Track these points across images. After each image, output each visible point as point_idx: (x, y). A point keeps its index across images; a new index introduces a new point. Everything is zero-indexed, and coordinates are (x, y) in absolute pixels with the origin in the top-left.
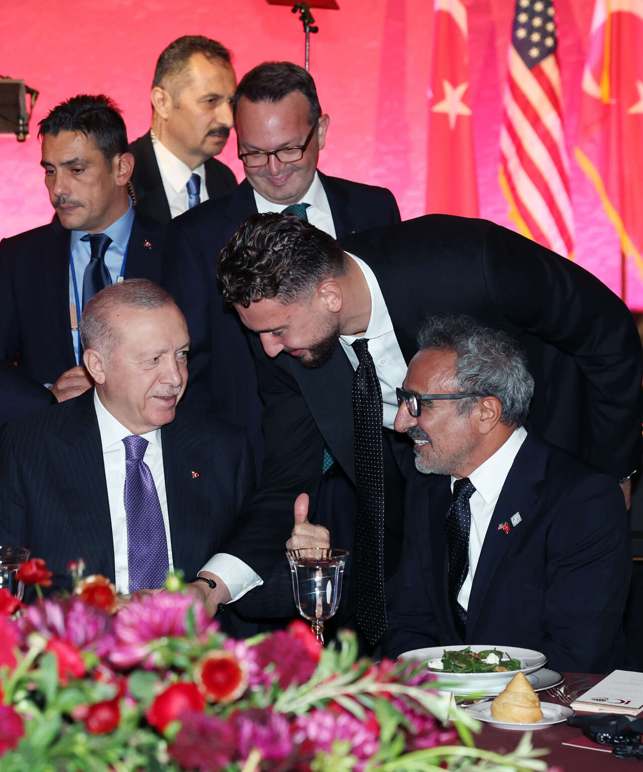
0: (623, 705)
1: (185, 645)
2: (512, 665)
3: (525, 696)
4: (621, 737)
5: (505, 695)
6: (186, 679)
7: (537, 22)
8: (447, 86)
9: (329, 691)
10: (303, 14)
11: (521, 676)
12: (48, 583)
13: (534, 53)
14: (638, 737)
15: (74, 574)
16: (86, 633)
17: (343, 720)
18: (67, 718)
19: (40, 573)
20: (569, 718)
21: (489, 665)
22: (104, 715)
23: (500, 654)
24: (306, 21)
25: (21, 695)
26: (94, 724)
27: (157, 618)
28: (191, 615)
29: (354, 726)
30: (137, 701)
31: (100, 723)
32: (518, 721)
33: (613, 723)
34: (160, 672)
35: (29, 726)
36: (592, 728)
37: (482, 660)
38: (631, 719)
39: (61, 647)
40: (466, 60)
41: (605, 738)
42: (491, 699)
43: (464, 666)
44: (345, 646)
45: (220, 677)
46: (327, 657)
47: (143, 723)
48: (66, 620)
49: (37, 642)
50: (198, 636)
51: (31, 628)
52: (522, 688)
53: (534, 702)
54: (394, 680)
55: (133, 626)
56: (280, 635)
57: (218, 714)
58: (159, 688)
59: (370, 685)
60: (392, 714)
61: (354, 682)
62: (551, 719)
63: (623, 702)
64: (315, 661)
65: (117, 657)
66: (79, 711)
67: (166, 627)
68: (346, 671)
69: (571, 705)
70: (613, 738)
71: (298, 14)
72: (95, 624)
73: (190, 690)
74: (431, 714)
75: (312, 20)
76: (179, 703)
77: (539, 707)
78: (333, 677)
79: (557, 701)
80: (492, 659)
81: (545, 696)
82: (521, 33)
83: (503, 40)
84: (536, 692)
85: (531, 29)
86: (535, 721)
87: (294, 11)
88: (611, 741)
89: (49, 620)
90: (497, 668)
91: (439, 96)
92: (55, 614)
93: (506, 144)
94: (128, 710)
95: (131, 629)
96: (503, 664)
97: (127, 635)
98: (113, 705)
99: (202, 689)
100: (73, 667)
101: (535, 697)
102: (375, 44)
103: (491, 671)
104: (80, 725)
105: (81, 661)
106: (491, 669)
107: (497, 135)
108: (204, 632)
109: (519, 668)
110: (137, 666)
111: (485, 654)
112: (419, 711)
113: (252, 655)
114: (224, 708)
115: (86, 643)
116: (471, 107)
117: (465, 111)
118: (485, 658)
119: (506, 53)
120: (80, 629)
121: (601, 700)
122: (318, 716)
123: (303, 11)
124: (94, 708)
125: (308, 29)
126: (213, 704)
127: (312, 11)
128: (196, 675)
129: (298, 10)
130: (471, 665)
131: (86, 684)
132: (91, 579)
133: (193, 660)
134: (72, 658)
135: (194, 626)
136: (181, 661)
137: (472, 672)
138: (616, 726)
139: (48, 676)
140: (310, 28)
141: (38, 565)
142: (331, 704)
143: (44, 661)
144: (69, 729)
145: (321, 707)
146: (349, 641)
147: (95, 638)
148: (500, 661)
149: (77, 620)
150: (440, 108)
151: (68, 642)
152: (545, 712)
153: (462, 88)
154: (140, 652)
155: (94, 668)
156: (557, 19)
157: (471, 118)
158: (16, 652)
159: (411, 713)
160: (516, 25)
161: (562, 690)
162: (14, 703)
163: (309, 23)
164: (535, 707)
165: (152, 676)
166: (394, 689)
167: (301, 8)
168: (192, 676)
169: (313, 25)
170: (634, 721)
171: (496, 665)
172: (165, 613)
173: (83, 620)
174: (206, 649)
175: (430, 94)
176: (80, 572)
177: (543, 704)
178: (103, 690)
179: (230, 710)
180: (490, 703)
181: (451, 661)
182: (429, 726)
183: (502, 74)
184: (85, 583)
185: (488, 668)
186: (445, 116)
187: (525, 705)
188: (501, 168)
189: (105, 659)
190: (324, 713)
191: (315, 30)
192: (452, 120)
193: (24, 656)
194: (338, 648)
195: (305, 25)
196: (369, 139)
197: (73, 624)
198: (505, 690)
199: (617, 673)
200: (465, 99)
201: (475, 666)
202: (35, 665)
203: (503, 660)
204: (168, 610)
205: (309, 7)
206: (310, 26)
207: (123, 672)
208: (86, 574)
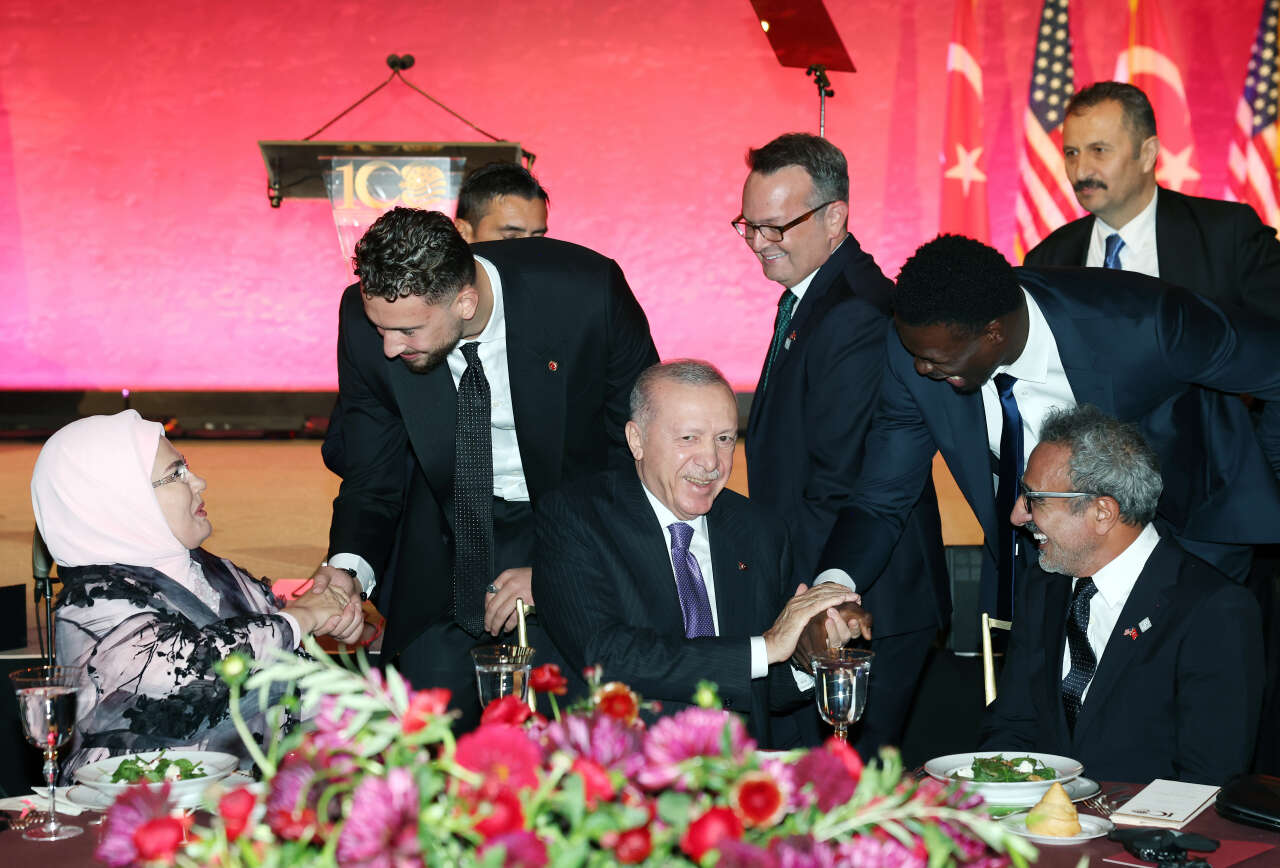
0: (1165, 817)
1: (721, 765)
2: (1046, 774)
3: (1062, 808)
4: (1166, 854)
5: (1041, 806)
6: (722, 803)
7: (1056, 84)
8: (961, 151)
9: (874, 815)
10: (818, 77)
11: (1057, 787)
12: (562, 691)
13: (1052, 116)
14: (1184, 853)
15: (590, 681)
16: (613, 750)
17: (890, 847)
18: (594, 845)
19: (554, 680)
20: (1110, 832)
21: (1023, 774)
22: (636, 842)
23: (1033, 762)
24: (822, 84)
25: (542, 820)
26: (625, 852)
27: (691, 737)
28: (727, 734)
29: (902, 854)
30: (667, 824)
31: (631, 852)
32: (1054, 835)
33: (1157, 838)
34: (693, 794)
35: (552, 851)
36: (1136, 844)
37: (1015, 768)
38: (1177, 834)
39: (588, 767)
40: (981, 123)
41: (1149, 854)
42: (1028, 810)
43: (995, 774)
44: (887, 765)
45: (758, 801)
46: (869, 775)
47: (675, 851)
48: (591, 738)
49: (562, 761)
50: (735, 756)
51: (553, 747)
52: (1059, 799)
53: (1072, 814)
54: (943, 804)
55: (664, 746)
56: (819, 753)
57: (755, 840)
58: (694, 812)
59: (918, 808)
60: (943, 841)
61: (901, 805)
62: (1090, 833)
63: (1165, 814)
64: (855, 779)
65: (647, 778)
66: (608, 838)
67: (701, 746)
68: (889, 793)
69: (1110, 817)
70: (1157, 854)
71: (813, 77)
72: (622, 741)
73: (726, 815)
74: (980, 838)
75: (827, 84)
76: (715, 830)
77: (1078, 819)
78: (875, 801)
79: (1095, 813)
80: (1026, 768)
81: (1082, 808)
82: (1039, 95)
83: (1019, 101)
84: (1074, 803)
85: (1048, 91)
86: (1073, 835)
87: (809, 73)
88: (1156, 857)
89: (572, 738)
90: (1031, 778)
91: (952, 161)
92: (580, 731)
93: (1022, 212)
94: (659, 835)
95: (664, 749)
96: (1036, 773)
97: (657, 754)
98: (644, 831)
99: (739, 812)
100: (601, 789)
101: (1073, 809)
102: (886, 106)
103: (1024, 780)
104: (609, 854)
105: (608, 782)
106: (1024, 778)
107: (1012, 203)
108: (741, 752)
109: (1054, 777)
110: (668, 788)
111: (1018, 762)
112: (968, 836)
113: (788, 773)
114: (762, 835)
115: (613, 762)
116: (986, 173)
117: (979, 177)
118: (1018, 766)
119: (1022, 117)
120: (606, 748)
121: (1142, 812)
122: (863, 843)
123: (818, 73)
124: (624, 836)
125: (823, 93)
126: (749, 830)
127: (829, 74)
128: (732, 799)
129: (813, 73)
130: (1003, 774)
131: (616, 808)
132: (610, 687)
133: (729, 781)
134: (599, 779)
135: (730, 745)
136: (716, 783)
137: (1004, 781)
138: (1160, 841)
139: (574, 800)
140: (826, 91)
141: (551, 671)
142: (875, 829)
143: (568, 783)
144: (596, 857)
145: (865, 833)
146: (891, 760)
147: (623, 757)
148: (1034, 770)
149: (603, 737)
150: (953, 173)
151: (594, 761)
152: (1084, 825)
153: (976, 153)
154: (671, 772)
155: (622, 790)
156: (1077, 81)
157: (986, 185)
158: (539, 773)
159: (960, 838)
160: (1033, 87)
161: (1100, 801)
162: (535, 828)
163: (824, 86)
164: (1074, 820)
165: (684, 799)
166: (944, 813)
167: (816, 71)
168: (727, 799)
169: (829, 89)
170: (1179, 837)
171: (1030, 774)
172: (699, 731)
173: (610, 737)
174: (743, 770)
175: (942, 159)
176: (597, 678)
177: (1081, 816)
178: (632, 815)
179: (770, 836)
180: (1025, 814)
181: (982, 770)
182: (978, 852)
183: (1018, 136)
184: (603, 691)
185: (1021, 777)
186: (958, 182)
187: (1061, 818)
188: (1016, 237)
189: (633, 779)
190: (869, 841)
191: (831, 94)
192: (966, 186)
193: (548, 775)
194: (880, 766)
195: (820, 89)
196: (879, 205)
197: (599, 742)
198: (1042, 802)
199: (1158, 783)
200: (979, 164)
201: (1008, 775)
202: (559, 787)
203: (1037, 768)
204: (703, 728)
205: (824, 70)
206: (825, 89)
207: (651, 793)
208: (604, 681)
